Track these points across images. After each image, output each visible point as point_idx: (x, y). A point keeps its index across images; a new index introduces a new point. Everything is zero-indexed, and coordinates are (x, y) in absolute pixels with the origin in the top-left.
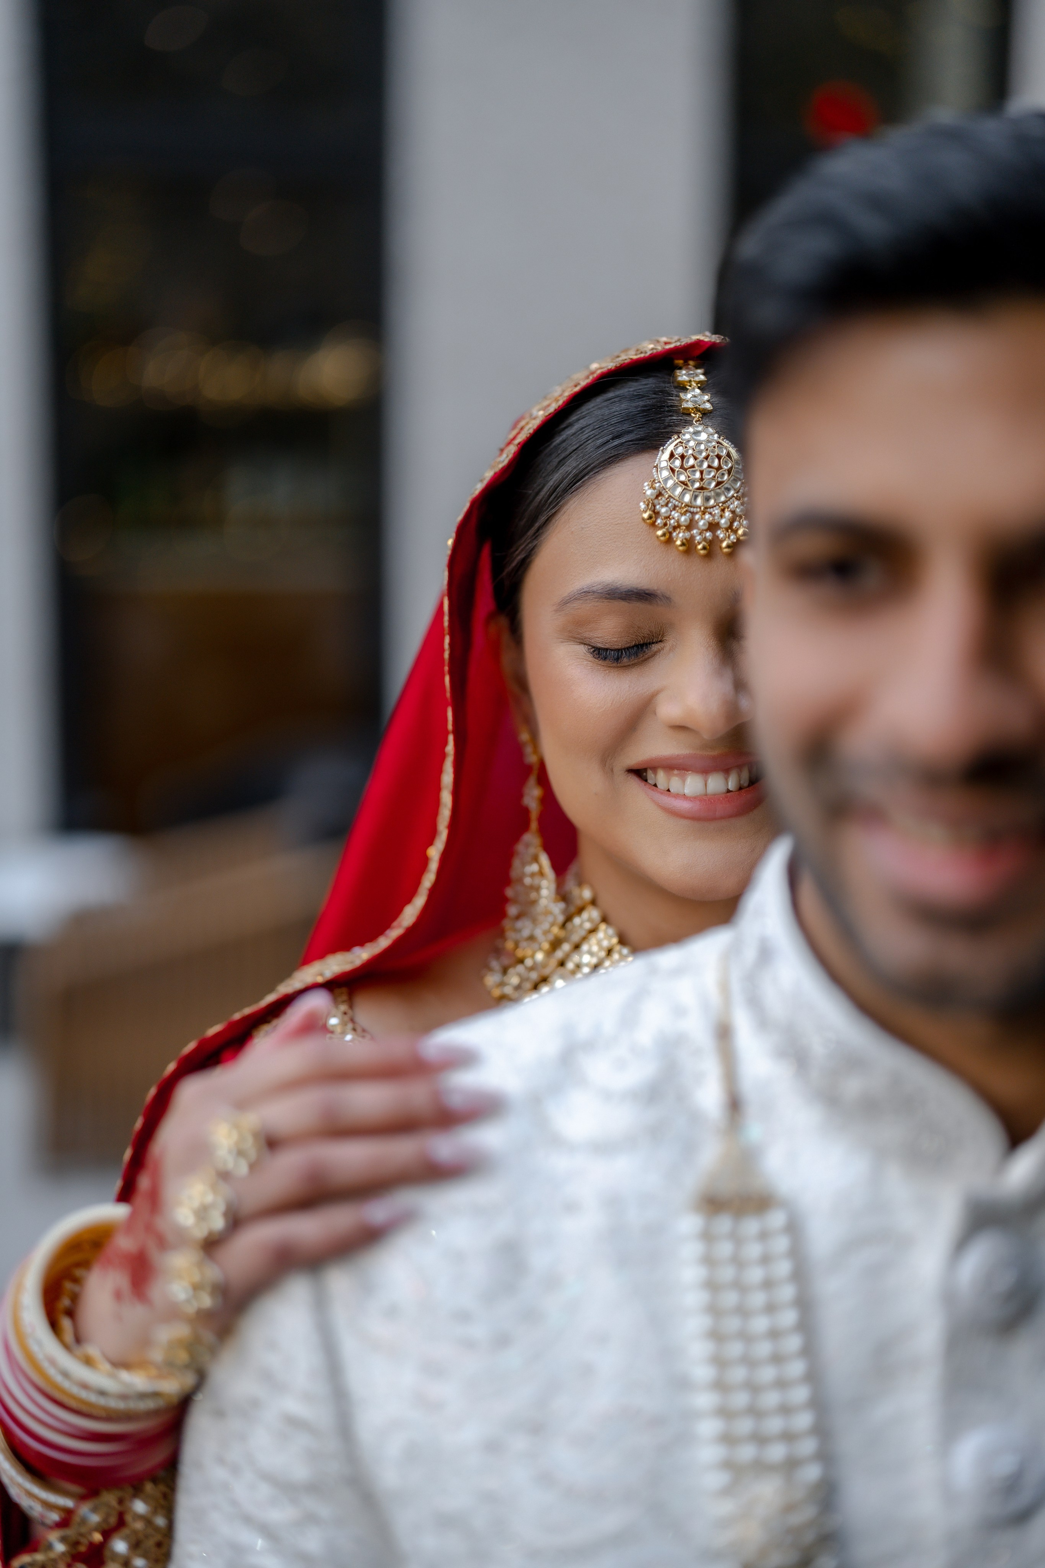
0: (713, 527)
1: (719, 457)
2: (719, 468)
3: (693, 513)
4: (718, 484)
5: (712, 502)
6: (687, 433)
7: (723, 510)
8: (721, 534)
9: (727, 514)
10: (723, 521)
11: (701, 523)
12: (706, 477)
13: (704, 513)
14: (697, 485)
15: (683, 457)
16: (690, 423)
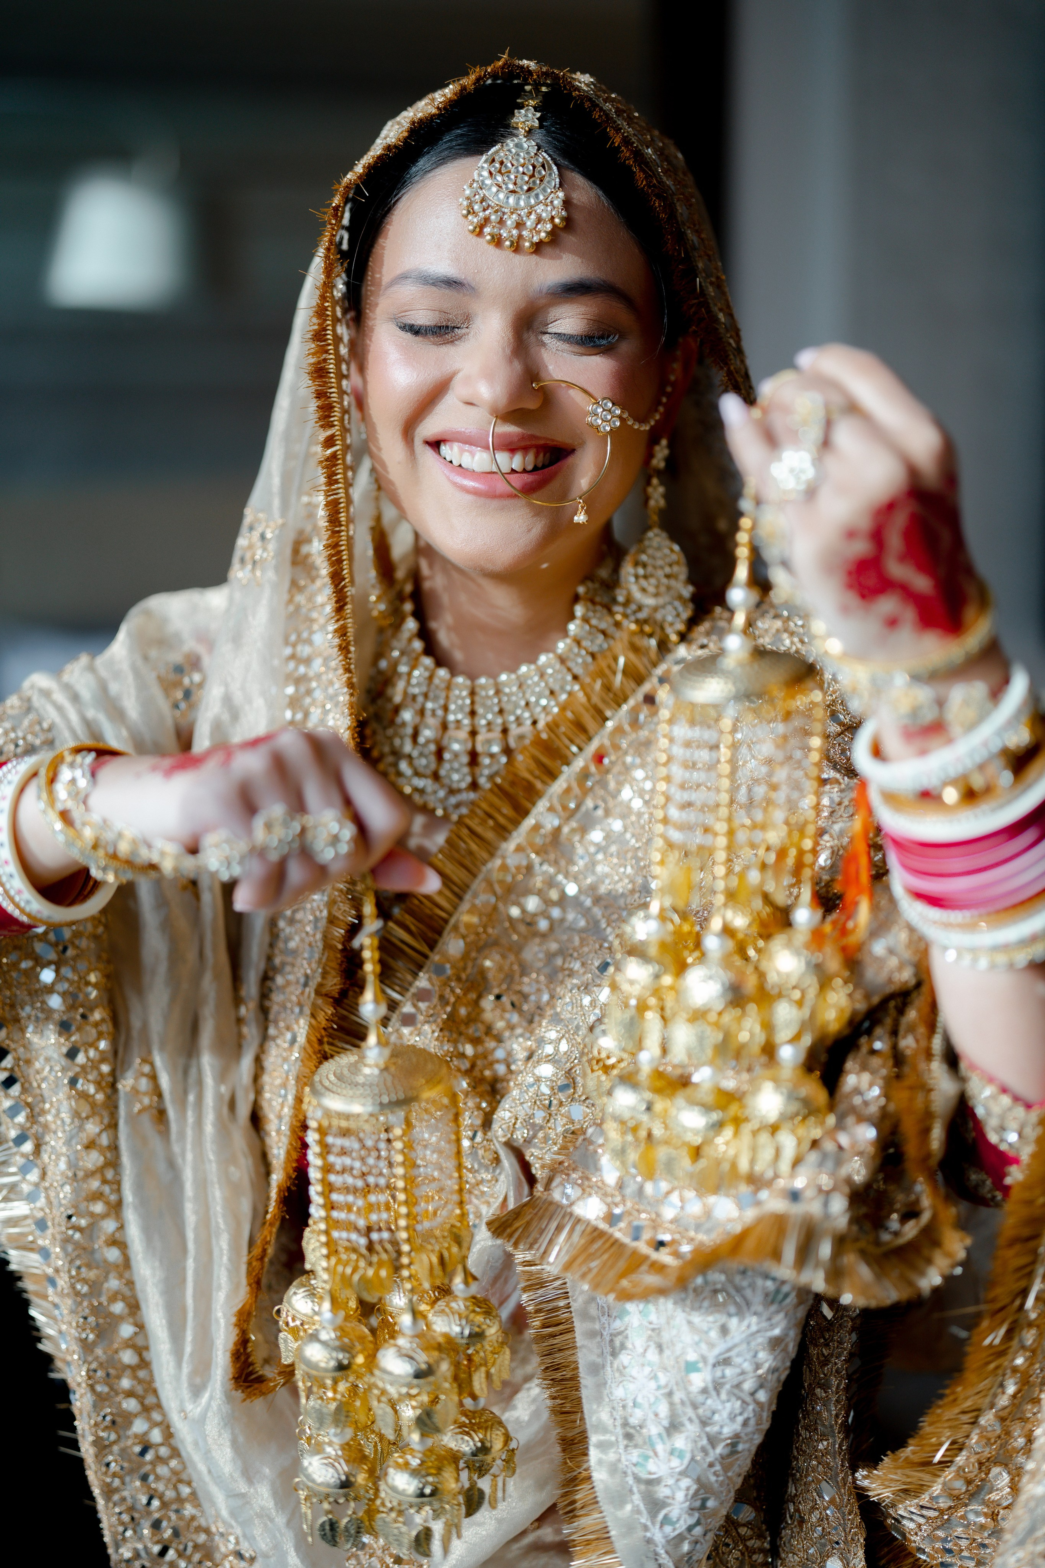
0: (519, 225)
1: (534, 167)
2: (533, 176)
3: (504, 213)
4: (529, 189)
5: (522, 203)
6: (510, 143)
7: (530, 213)
8: (525, 233)
9: (533, 217)
10: (529, 223)
11: (509, 222)
12: (519, 181)
13: (512, 213)
14: (511, 186)
15: (502, 163)
16: (517, 136)
